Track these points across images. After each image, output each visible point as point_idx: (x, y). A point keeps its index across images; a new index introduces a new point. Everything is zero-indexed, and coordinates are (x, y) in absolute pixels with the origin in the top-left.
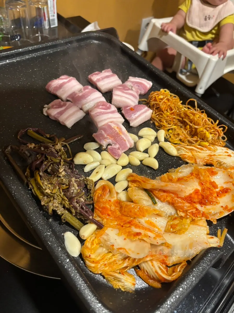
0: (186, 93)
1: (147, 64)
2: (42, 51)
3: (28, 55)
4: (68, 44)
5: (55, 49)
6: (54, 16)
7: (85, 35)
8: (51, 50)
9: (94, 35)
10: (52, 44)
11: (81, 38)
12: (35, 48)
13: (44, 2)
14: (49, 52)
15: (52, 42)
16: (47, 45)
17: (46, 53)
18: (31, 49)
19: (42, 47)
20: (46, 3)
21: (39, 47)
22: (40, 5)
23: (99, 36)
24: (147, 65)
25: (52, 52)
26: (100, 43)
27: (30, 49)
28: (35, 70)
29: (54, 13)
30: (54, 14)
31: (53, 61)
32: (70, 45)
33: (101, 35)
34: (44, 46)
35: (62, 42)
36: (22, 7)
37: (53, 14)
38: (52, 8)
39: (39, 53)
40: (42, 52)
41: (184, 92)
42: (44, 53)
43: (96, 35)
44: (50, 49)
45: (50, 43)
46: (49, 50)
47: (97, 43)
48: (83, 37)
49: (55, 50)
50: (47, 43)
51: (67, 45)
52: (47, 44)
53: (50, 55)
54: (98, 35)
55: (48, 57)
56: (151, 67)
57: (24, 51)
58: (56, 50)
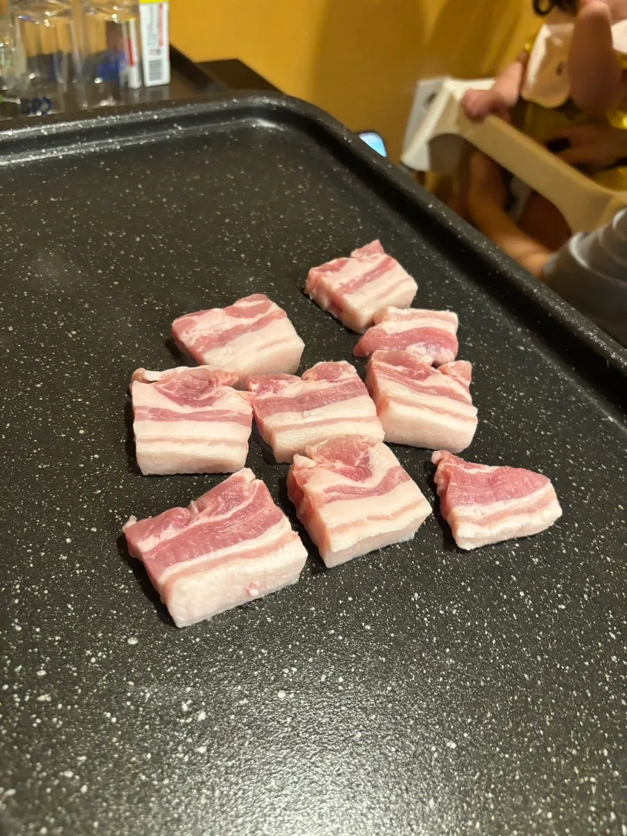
0: (557, 307)
1: (427, 205)
2: (85, 142)
3: (38, 151)
4: (175, 125)
5: (131, 138)
6: (159, 52)
7: (235, 101)
8: (115, 140)
9: (264, 103)
10: (120, 122)
11: (218, 108)
12: (62, 130)
13: (127, 7)
14: (110, 146)
15: (120, 114)
16: (104, 125)
17: (98, 149)
18: (46, 133)
19: (85, 130)
20: (135, 10)
21: (76, 128)
22: (115, 12)
23: (279, 108)
24: (430, 206)
25: (118, 147)
26: (281, 129)
27: (43, 131)
28: (52, 199)
29: (161, 43)
30: (160, 48)
31: (117, 177)
32: (180, 128)
33: (284, 104)
34: (93, 126)
35: (156, 117)
36: (60, 15)
37: (156, 47)
38: (155, 30)
39: (73, 146)
40: (86, 144)
41: (551, 304)
42: (91, 146)
43: (269, 104)
44: (112, 137)
45: (112, 117)
46: (110, 141)
47: (271, 128)
48: (225, 106)
49: (129, 141)
50: (102, 116)
51: (173, 128)
52: (104, 119)
53: (110, 156)
54: (276, 103)
55: (102, 163)
56: (442, 213)
57: (22, 137)
58: (135, 143)
